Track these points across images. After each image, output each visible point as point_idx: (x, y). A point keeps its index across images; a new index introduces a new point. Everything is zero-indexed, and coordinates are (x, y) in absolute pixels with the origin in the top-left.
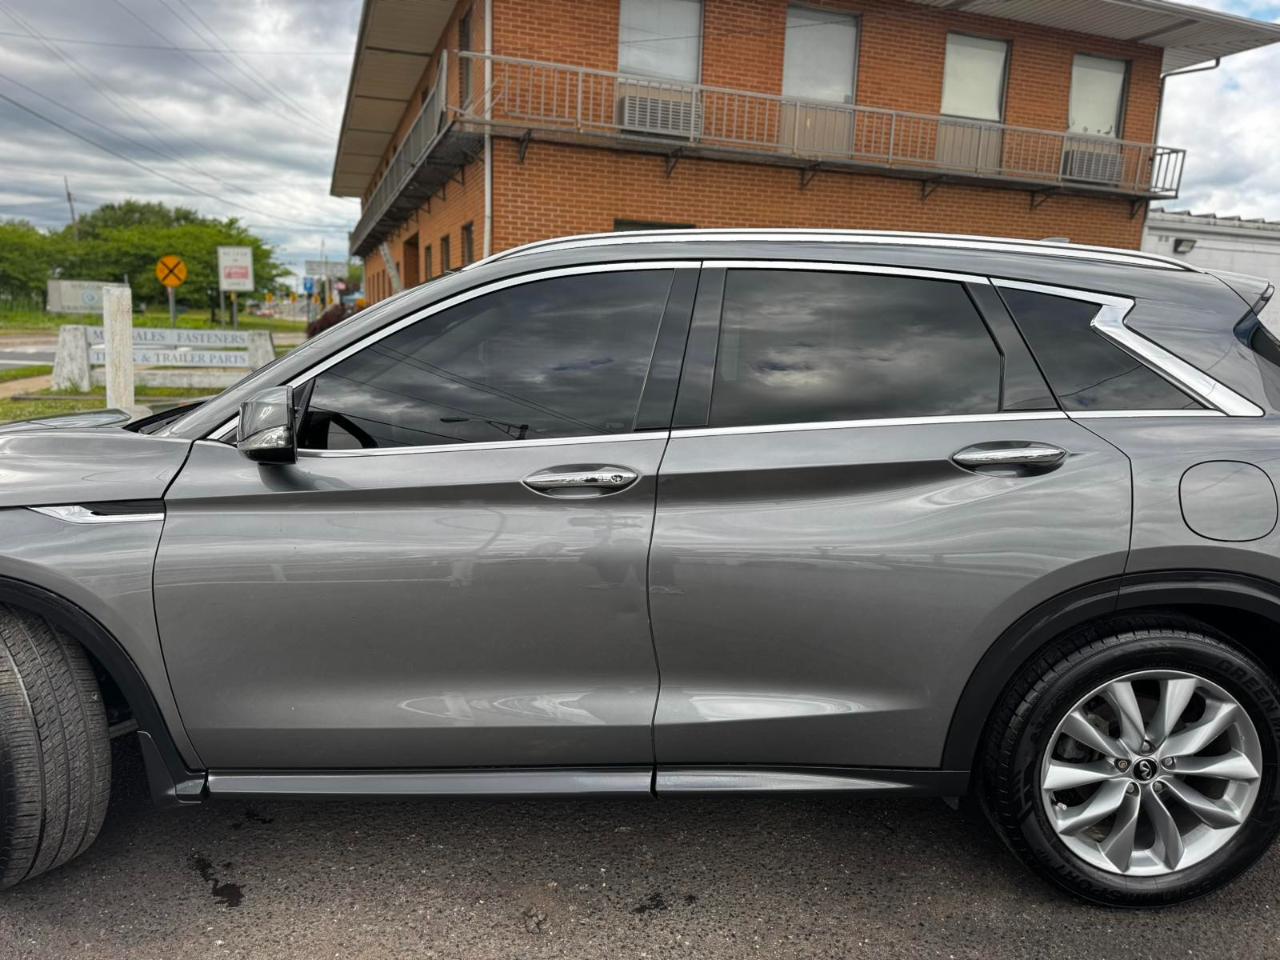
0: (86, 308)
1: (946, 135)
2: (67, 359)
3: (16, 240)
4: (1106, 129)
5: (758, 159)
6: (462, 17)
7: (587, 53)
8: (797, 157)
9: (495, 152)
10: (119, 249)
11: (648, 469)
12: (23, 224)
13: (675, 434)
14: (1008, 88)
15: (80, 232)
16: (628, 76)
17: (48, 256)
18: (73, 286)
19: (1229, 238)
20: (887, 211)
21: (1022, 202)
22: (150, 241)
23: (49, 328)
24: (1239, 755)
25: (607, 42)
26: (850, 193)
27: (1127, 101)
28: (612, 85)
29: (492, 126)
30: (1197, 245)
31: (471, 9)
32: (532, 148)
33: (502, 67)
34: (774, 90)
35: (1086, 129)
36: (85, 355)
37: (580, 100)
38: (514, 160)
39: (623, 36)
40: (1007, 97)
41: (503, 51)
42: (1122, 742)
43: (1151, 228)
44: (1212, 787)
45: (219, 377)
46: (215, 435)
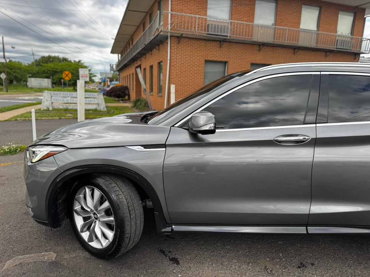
0: (38, 86)
1: (302, 35)
2: (46, 101)
3: (18, 67)
4: (347, 33)
5: (247, 42)
7: (198, 11)
8: (259, 41)
9: (171, 41)
10: (47, 69)
11: (312, 136)
12: (19, 62)
13: (318, 125)
14: (320, 21)
15: (36, 64)
16: (211, 18)
17: (27, 71)
18: (35, 80)
20: (284, 57)
21: (323, 55)
22: (56, 67)
23: (28, 92)
25: (204, 8)
26: (273, 52)
27: (354, 25)
28: (206, 20)
29: (171, 33)
32: (182, 39)
33: (174, 16)
34: (252, 22)
35: (342, 33)
36: (51, 100)
37: (197, 25)
38: (177, 43)
39: (209, 6)
40: (319, 24)
41: (174, 11)
45: (88, 106)
46: (177, 125)
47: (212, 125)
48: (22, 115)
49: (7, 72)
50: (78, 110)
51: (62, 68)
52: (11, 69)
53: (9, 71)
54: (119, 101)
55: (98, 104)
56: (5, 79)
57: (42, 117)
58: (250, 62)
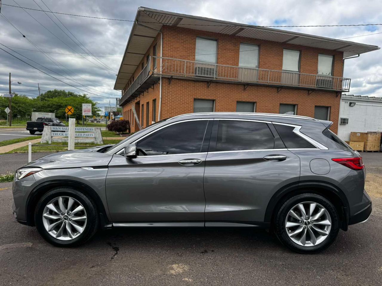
1: (284, 75)
2: (45, 135)
3: (24, 101)
4: (328, 73)
5: (232, 83)
6: (154, 46)
7: (187, 56)
8: (243, 81)
9: (163, 82)
10: (52, 103)
11: (203, 159)
12: (24, 96)
13: (209, 153)
14: (300, 63)
15: (41, 98)
16: (198, 62)
17: (32, 105)
18: (39, 114)
19: (365, 102)
21: (306, 93)
22: (61, 101)
24: (326, 220)
25: (192, 53)
27: (334, 66)
28: (194, 64)
29: (162, 75)
30: (356, 104)
31: (156, 44)
32: (173, 80)
33: (165, 60)
34: (236, 65)
35: (323, 73)
36: (50, 134)
37: (185, 68)
38: (168, 83)
40: (300, 65)
41: (165, 56)
42: (302, 217)
43: (342, 100)
44: (322, 227)
45: (86, 140)
46: (118, 153)
47: (134, 152)
48: (22, 149)
49: (12, 106)
50: (69, 144)
51: (67, 103)
52: (16, 103)
53: (14, 105)
54: (119, 134)
55: (95, 138)
56: (9, 114)
57: (41, 150)
58: (236, 101)
